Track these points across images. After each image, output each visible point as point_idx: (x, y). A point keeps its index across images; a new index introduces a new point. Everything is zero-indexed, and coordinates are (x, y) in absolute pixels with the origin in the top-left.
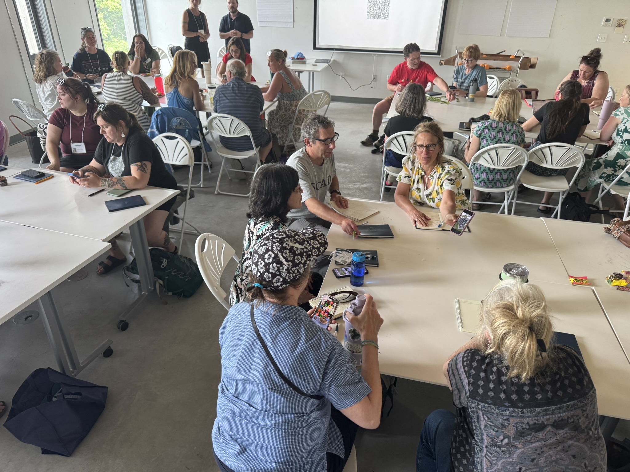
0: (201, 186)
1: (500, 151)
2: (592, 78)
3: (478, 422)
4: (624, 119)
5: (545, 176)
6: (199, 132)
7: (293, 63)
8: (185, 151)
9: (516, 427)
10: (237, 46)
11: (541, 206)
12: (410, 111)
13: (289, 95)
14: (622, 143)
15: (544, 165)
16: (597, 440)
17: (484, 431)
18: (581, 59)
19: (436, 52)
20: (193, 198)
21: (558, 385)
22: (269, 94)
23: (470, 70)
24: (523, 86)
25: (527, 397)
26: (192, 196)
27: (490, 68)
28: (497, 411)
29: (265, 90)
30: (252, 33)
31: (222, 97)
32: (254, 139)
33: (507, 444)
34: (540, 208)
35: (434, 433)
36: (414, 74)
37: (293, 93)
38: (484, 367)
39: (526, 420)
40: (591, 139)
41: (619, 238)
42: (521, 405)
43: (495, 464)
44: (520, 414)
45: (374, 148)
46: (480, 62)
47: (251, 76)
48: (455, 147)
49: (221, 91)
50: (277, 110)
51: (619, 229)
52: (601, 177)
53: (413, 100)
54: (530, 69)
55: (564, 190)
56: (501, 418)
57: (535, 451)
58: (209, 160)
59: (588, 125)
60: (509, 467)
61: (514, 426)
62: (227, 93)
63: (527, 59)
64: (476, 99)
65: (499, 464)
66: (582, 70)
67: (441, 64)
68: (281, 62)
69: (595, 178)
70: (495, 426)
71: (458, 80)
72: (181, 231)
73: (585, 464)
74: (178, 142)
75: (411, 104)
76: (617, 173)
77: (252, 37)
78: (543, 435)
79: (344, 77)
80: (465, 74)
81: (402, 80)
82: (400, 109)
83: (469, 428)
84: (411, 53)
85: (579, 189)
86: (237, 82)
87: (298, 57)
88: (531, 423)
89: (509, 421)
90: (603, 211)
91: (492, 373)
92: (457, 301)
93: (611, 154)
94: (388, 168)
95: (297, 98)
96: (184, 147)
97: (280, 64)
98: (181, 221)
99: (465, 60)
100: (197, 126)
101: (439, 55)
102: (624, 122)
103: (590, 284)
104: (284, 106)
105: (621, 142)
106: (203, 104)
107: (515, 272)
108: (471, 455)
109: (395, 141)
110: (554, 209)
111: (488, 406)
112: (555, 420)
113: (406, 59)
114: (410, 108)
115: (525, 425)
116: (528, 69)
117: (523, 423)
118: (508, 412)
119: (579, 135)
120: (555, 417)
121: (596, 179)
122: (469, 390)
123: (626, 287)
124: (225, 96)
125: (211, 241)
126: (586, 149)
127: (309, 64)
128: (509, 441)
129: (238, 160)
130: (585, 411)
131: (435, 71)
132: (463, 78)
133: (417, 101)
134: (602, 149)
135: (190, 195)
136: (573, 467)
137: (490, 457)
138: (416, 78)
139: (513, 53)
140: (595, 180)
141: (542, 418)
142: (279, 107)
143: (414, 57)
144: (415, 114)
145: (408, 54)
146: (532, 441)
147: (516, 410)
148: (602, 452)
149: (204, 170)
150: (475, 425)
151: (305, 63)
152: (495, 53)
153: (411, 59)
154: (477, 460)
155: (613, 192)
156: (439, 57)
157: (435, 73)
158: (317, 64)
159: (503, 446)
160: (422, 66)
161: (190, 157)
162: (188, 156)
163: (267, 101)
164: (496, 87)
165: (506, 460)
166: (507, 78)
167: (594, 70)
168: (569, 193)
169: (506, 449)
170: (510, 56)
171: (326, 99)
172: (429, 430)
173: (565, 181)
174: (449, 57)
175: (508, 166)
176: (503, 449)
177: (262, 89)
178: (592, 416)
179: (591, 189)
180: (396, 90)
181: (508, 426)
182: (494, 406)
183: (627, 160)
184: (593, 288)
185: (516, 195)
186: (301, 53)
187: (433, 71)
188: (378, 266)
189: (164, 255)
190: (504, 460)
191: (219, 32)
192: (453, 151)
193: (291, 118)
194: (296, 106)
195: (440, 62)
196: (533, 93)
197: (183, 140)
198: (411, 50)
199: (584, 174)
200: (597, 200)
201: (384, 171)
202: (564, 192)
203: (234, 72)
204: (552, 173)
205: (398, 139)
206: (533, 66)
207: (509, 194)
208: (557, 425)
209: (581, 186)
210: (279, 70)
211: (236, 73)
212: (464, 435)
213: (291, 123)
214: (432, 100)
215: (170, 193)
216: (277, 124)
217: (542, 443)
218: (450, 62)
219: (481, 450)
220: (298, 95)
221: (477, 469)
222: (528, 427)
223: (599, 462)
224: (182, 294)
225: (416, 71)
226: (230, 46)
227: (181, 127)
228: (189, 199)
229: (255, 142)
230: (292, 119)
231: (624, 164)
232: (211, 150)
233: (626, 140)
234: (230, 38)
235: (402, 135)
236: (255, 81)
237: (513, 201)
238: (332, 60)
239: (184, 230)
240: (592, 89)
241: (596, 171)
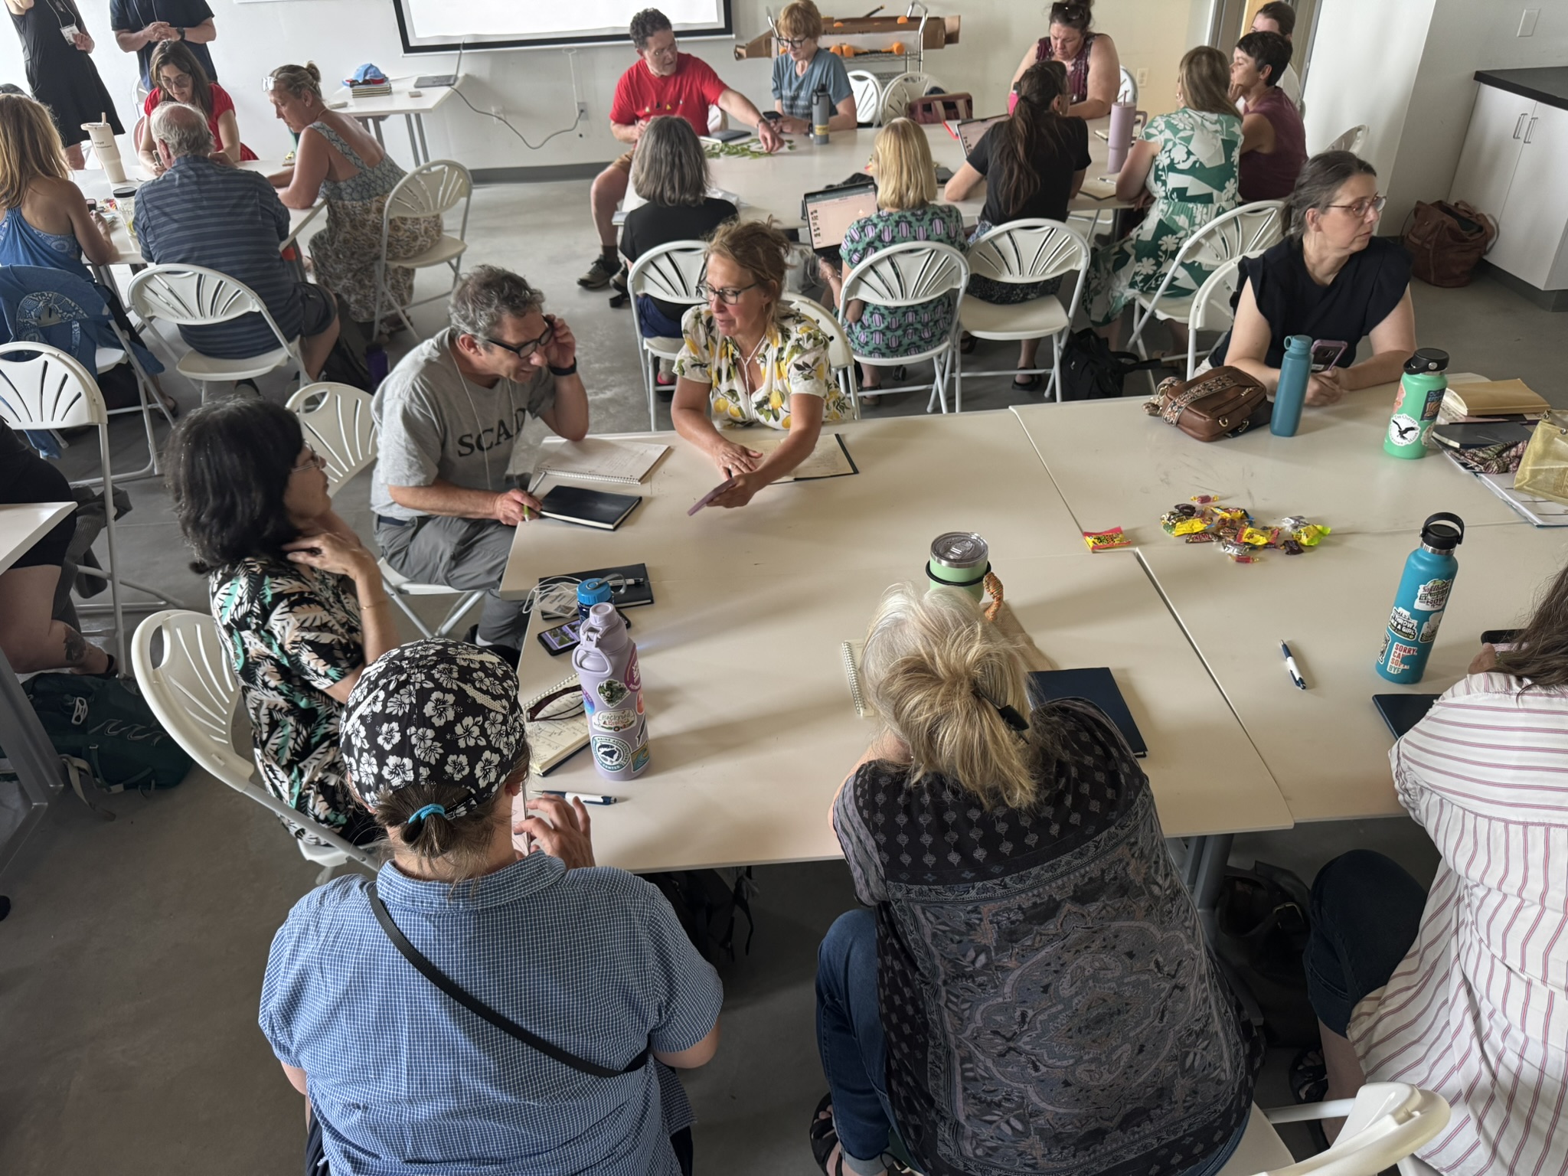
0: (156, 472)
1: (902, 262)
2: (1081, 54)
3: (917, 929)
4: (1166, 141)
5: (1014, 302)
6: (113, 323)
7: (356, 95)
8: (73, 386)
9: (998, 923)
10: (180, 67)
11: (1019, 375)
12: (673, 188)
13: (353, 185)
14: (1166, 198)
15: (1007, 278)
16: (1172, 900)
17: (933, 948)
18: (1050, 10)
19: (722, 25)
20: (129, 514)
21: (1069, 801)
22: (297, 188)
23: (806, 64)
24: (935, 90)
25: (1007, 848)
26: (123, 508)
27: (857, 54)
28: (950, 896)
29: (283, 180)
30: (212, 26)
31: (156, 217)
32: (276, 319)
33: (986, 966)
34: (1018, 379)
35: (842, 974)
36: (672, 89)
37: (364, 178)
38: (900, 800)
39: (1014, 902)
40: (1098, 199)
41: (1178, 423)
42: (996, 869)
43: (968, 1018)
44: (1000, 891)
45: (616, 293)
46: (827, 41)
47: (239, 147)
48: (806, 263)
49: (150, 201)
50: (330, 229)
51: (1175, 404)
52: (1132, 285)
53: (673, 160)
54: (948, 46)
55: (1059, 328)
56: (961, 910)
57: (1048, 968)
58: (162, 395)
59: (1088, 168)
60: (998, 1018)
61: (991, 922)
62: (168, 205)
63: (936, 22)
64: (832, 135)
65: (978, 1016)
66: (1056, 38)
67: (739, 57)
68: (310, 99)
69: (1121, 289)
70: (954, 931)
71: (784, 93)
72: (115, 607)
73: (1157, 963)
74: (46, 363)
75: (672, 171)
76: (1163, 270)
77: (212, 37)
78: (1056, 926)
79: (502, 116)
80: (797, 76)
81: (644, 108)
82: (649, 188)
83: (903, 948)
84: (652, 35)
85: (1093, 322)
86: (192, 169)
87: (367, 78)
88: (1026, 905)
89: (980, 913)
90: (1150, 361)
91: (922, 809)
92: (844, 647)
93: (1150, 224)
94: (651, 341)
95: (379, 190)
96: (66, 377)
97: (308, 104)
98: (109, 582)
99: (787, 41)
100: (102, 308)
101: (730, 33)
102: (1167, 149)
103: (1129, 544)
104: (348, 214)
105: (1164, 194)
106: (110, 243)
107: (958, 552)
108: (917, 1010)
109: (652, 272)
110: (1048, 376)
111: (930, 890)
112: (1076, 885)
113: (641, 53)
114: (671, 181)
115: (1016, 913)
116: (942, 47)
117: (1009, 910)
118: (973, 893)
119: (1072, 192)
120: (1075, 878)
121: (1124, 292)
122: (882, 863)
123: (1204, 533)
124: (165, 214)
125: (179, 631)
126: (1099, 221)
127: (399, 92)
128: (987, 958)
129: (249, 382)
130: (1136, 843)
131: (721, 76)
132: (795, 85)
133: (684, 161)
134: (1131, 218)
135: (115, 505)
136: (1133, 978)
137: (956, 1004)
138: (679, 97)
139: (904, 10)
140: (1122, 295)
141: (1047, 888)
142: (334, 219)
143: (660, 45)
144: (687, 196)
145: (644, 38)
146: (1036, 945)
147: (989, 884)
148: (1187, 924)
149: (154, 427)
150: (913, 939)
151: (388, 92)
152: (861, 14)
153: (653, 50)
154: (931, 1019)
155: (1162, 316)
156: (731, 39)
157: (720, 82)
158: (422, 91)
159: (979, 973)
160: (686, 65)
161: (92, 401)
162: (83, 398)
163: (295, 208)
164: (874, 99)
165: (991, 1002)
166: (898, 74)
167: (1082, 35)
168: (1071, 333)
169: (985, 978)
170: (896, 18)
171: (457, 182)
172: (831, 970)
173: (1060, 308)
174: (755, 36)
175: (925, 295)
176: (980, 979)
177: (272, 178)
178: (1152, 850)
179: (1118, 316)
180: (636, 136)
181: (979, 925)
182: (940, 887)
183: (1179, 235)
184: (1137, 550)
185: (958, 361)
186: (371, 66)
187: (715, 75)
188: (652, 602)
189: (75, 687)
190: (986, 1005)
191: (113, 34)
192: (805, 273)
193: (372, 246)
194: (380, 211)
195: (736, 51)
196: (961, 104)
197: (58, 358)
198: (648, 27)
199: (1099, 284)
200: (1132, 340)
201: (645, 352)
202: (1060, 334)
203: (173, 140)
204: (1028, 294)
205: (659, 263)
206: (952, 38)
207: (942, 359)
208: (1082, 897)
209: (1097, 315)
210: (312, 122)
211: (180, 144)
212: (897, 966)
213: (377, 258)
214: (729, 153)
215: (48, 513)
216: (339, 268)
217: (1058, 944)
218: (759, 48)
219: (936, 993)
220: (380, 182)
221: (934, 1038)
222: (1021, 917)
223: (1186, 948)
224: (153, 782)
225: (673, 80)
226: (158, 68)
227: (54, 320)
228: (116, 518)
229: (281, 328)
230: (378, 248)
231: (1174, 247)
232: (161, 368)
233: (1174, 190)
234: (150, 46)
235: (667, 254)
236: (255, 158)
237: (954, 375)
238: (461, 75)
239: (121, 604)
240: (1086, 79)
241: (1121, 272)
